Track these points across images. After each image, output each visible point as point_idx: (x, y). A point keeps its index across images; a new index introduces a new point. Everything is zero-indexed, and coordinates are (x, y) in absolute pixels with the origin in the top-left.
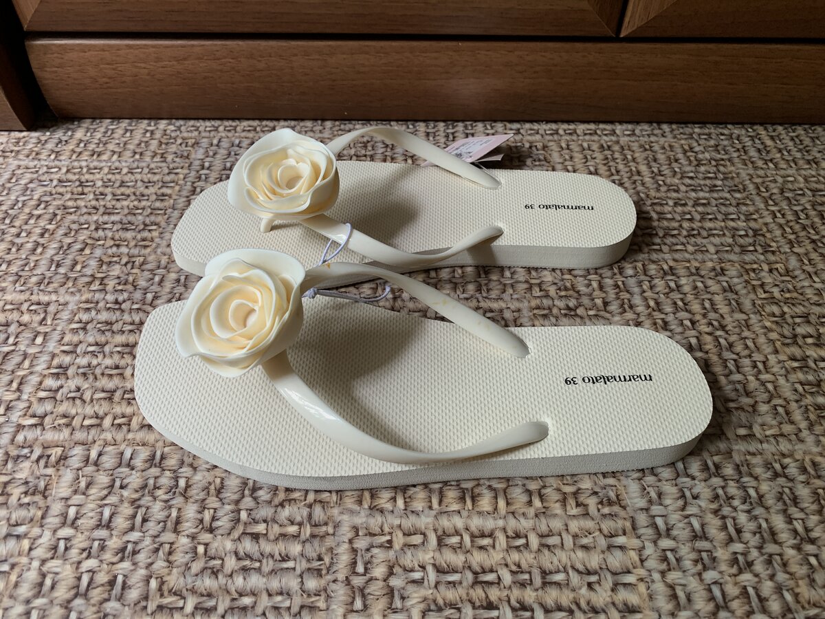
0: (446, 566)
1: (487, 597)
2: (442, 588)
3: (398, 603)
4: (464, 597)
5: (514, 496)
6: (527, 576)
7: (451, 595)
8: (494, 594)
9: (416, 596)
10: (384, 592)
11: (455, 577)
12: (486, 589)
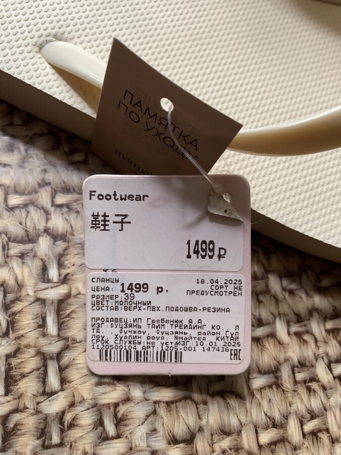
0: (68, 312)
1: (23, 376)
2: (36, 308)
3: (15, 249)
4: (25, 341)
5: (182, 413)
6: (56, 439)
7: (27, 322)
8: (28, 386)
9: (26, 273)
10: (31, 230)
11: (52, 327)
12: (36, 374)
